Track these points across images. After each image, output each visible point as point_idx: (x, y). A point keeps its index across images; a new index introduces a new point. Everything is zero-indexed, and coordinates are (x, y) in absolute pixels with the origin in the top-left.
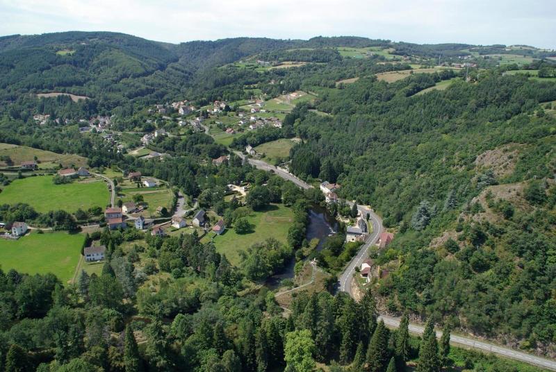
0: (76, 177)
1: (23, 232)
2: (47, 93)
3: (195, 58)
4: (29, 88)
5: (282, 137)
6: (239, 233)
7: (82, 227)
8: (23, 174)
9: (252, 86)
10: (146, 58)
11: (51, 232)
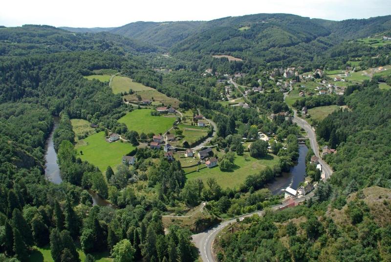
0: (166, 113)
1: (116, 139)
2: (220, 55)
3: (346, 33)
4: (211, 51)
5: (335, 104)
6: (223, 170)
7: (140, 143)
8: (141, 106)
9: (356, 59)
10: (298, 33)
11: (126, 143)
